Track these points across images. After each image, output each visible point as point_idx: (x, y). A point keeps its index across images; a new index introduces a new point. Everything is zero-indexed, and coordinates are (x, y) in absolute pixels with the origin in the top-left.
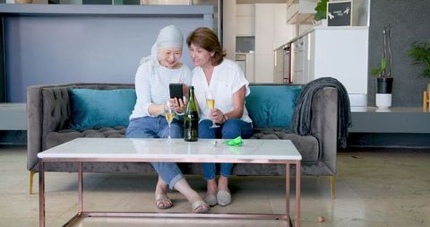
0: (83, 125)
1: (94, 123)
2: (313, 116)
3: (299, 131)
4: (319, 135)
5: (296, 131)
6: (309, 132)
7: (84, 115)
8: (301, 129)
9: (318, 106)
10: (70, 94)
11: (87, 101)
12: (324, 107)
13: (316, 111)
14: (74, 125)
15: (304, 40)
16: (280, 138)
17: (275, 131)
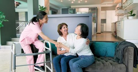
2: (124, 57)
3: (118, 62)
12: (128, 54)
15: (120, 22)
16: (111, 64)
17: (109, 60)
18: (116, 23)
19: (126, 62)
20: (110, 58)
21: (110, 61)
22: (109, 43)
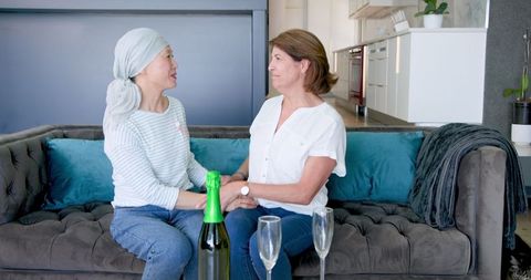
0: (66, 201)
1: (85, 198)
2: (461, 197)
3: (433, 220)
4: (471, 230)
5: (428, 218)
6: (452, 222)
7: (68, 186)
8: (437, 217)
9: (471, 181)
10: (46, 148)
11: (73, 161)
12: (480, 181)
13: (466, 190)
14: (51, 201)
15: (387, 44)
16: (402, 233)
17: (389, 214)
18: (361, 53)
19: (472, 220)
20: (389, 208)
21: (394, 219)
22: (382, 133)
